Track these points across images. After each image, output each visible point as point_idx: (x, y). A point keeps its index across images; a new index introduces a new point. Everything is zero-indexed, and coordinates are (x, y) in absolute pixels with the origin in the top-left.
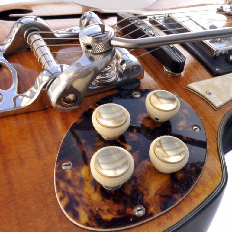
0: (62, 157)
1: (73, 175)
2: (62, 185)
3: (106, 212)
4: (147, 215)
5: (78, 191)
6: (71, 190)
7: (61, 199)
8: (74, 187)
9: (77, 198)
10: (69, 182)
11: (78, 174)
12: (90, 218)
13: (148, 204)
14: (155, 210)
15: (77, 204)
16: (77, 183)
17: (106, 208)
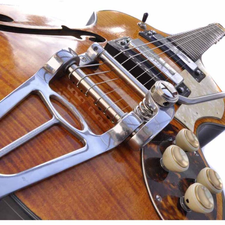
1: (166, 204)
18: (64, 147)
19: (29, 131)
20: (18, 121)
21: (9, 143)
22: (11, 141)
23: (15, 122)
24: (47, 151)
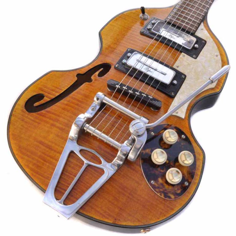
0: (149, 180)
1: (157, 184)
2: (157, 190)
3: (177, 190)
4: (190, 183)
5: (164, 189)
6: (161, 190)
7: (161, 195)
8: (161, 188)
9: (166, 191)
10: (158, 188)
11: (159, 183)
12: (174, 196)
13: (187, 179)
14: (191, 180)
15: (167, 193)
16: (161, 186)
17: (176, 189)
18: (95, 177)
19: (75, 176)
20: (69, 173)
21: (68, 187)
22: (69, 186)
23: (67, 174)
24: (87, 183)
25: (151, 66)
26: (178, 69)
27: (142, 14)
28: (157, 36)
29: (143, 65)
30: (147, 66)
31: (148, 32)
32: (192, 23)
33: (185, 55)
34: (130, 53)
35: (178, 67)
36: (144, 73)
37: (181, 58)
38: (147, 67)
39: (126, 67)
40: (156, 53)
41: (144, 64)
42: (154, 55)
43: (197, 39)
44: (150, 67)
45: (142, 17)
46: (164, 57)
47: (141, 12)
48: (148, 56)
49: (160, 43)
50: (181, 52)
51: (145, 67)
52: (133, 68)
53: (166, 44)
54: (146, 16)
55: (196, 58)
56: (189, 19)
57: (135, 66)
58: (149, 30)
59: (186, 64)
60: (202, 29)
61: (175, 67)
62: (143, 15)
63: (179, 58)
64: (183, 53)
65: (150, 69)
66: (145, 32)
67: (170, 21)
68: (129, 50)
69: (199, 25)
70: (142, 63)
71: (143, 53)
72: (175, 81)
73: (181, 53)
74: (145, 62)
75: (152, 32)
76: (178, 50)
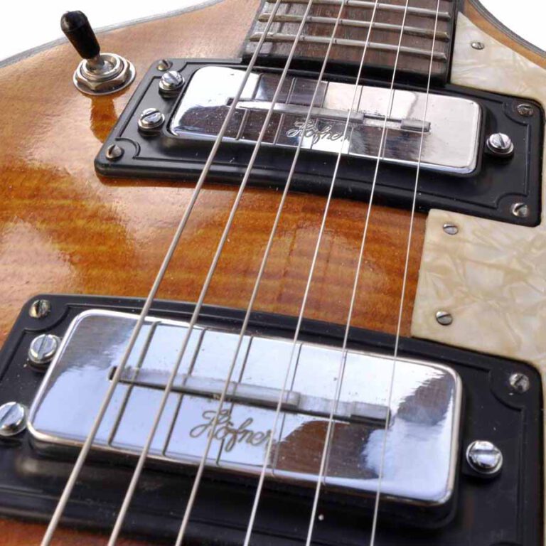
25: (242, 391)
26: (456, 336)
27: (85, 62)
28: (217, 156)
29: (175, 397)
30: (208, 396)
31: (147, 150)
32: (409, 28)
33: (458, 218)
34: (47, 331)
35: (445, 321)
36: (207, 470)
37: (440, 249)
38: (215, 406)
39: (30, 467)
40: (248, 272)
41: (183, 392)
42: (244, 291)
43: (481, 108)
44: (234, 400)
45: (92, 77)
46: (323, 280)
47: (79, 56)
48: (195, 314)
49: (256, 197)
50: (423, 210)
51: (194, 409)
52: (89, 460)
53: (296, 189)
54: (113, 65)
55: (534, 221)
56: (374, 29)
57: (104, 434)
58: (152, 133)
59: (489, 278)
60: (480, 47)
61: (423, 326)
62: (90, 69)
63: (427, 258)
64: (434, 214)
65: (240, 414)
66: (130, 150)
67: (273, 48)
68: (33, 313)
69: (452, 23)
70: (161, 388)
71: (148, 300)
72: (478, 445)
73: (426, 214)
74: (183, 369)
75: (177, 139)
76: (401, 205)
